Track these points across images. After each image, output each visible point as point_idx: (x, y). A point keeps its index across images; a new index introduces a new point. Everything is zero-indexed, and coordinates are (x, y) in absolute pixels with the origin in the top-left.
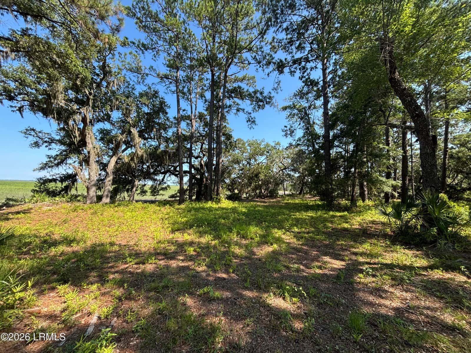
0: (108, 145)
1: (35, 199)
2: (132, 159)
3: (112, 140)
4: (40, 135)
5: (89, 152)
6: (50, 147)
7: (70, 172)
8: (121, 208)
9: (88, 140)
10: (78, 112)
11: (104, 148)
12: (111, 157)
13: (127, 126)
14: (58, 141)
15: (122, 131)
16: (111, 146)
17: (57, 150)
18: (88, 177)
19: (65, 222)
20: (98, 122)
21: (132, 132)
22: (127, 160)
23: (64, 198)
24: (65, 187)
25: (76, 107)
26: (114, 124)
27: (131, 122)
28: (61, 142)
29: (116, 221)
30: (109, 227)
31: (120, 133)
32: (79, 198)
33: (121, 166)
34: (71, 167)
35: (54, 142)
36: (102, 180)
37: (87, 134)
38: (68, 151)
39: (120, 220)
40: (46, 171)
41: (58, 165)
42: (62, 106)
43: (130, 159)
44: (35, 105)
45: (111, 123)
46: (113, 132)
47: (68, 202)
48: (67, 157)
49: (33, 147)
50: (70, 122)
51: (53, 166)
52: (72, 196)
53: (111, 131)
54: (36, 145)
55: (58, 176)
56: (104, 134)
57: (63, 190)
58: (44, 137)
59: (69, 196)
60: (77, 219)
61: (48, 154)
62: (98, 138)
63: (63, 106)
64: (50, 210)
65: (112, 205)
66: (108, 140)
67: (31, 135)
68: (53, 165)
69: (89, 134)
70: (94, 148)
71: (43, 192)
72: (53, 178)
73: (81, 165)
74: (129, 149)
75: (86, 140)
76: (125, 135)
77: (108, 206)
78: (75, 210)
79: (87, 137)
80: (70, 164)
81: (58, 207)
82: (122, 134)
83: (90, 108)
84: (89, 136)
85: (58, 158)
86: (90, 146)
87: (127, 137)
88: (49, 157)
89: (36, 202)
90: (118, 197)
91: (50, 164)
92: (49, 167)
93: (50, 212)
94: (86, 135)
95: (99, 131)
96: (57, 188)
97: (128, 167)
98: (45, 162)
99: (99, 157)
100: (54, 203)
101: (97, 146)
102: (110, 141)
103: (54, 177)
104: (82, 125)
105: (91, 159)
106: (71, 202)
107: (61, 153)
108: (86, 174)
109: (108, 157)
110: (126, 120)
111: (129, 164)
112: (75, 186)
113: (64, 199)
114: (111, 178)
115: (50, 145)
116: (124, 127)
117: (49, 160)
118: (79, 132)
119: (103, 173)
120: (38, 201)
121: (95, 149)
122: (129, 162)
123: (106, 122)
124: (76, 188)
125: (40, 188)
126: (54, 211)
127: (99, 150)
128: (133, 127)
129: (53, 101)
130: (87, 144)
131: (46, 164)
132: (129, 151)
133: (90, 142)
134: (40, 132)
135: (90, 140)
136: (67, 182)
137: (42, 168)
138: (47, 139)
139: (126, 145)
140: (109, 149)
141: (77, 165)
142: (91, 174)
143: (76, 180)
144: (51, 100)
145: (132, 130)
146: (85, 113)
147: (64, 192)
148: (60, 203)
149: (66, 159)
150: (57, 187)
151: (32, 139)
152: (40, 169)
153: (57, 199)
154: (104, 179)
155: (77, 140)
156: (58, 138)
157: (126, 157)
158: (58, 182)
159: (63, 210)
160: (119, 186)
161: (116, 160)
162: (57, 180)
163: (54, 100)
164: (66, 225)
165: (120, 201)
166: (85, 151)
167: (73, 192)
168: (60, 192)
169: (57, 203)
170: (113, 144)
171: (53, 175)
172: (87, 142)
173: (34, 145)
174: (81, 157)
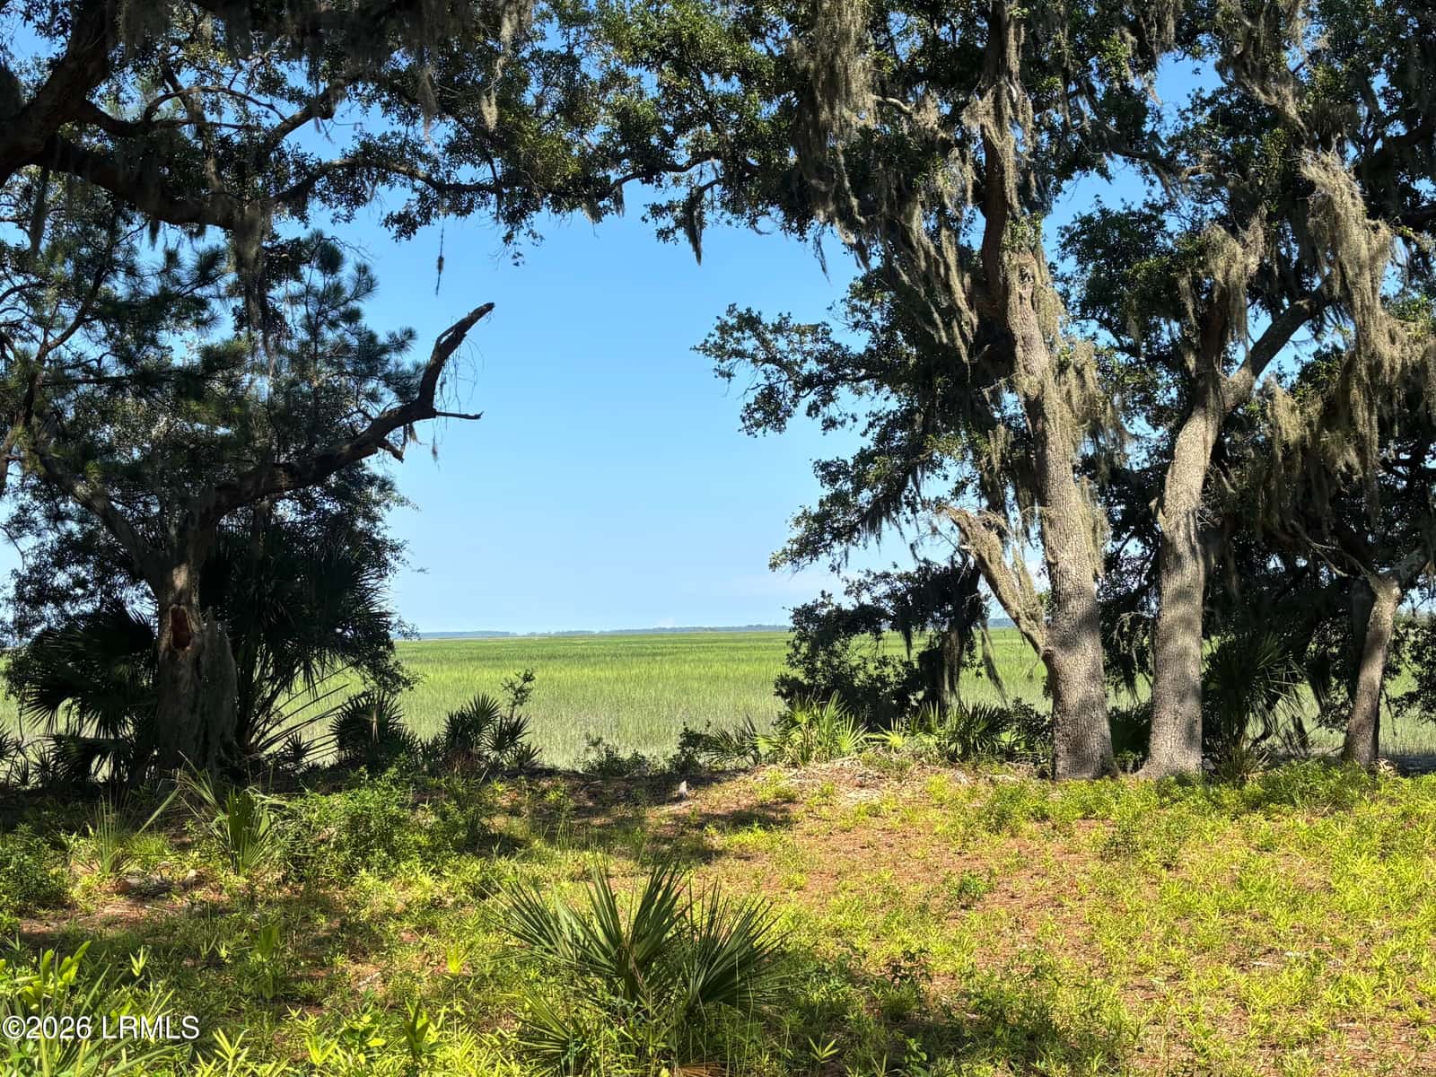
0: (1146, 330)
1: (797, 736)
2: (1335, 413)
3: (1172, 285)
4: (782, 343)
5: (1034, 407)
6: (831, 410)
7: (941, 554)
8: (1298, 821)
9: (1023, 321)
10: (946, 146)
11: (1122, 358)
12: (1176, 418)
13: (1269, 144)
14: (859, 362)
15: (1232, 203)
16: (1169, 331)
17: (863, 423)
18: (1043, 585)
19: (966, 896)
20: (1065, 173)
21: (1311, 186)
22: (1290, 423)
23: (929, 731)
24: (922, 656)
25: (932, 113)
26: (1171, 157)
27: (1291, 110)
28: (878, 367)
29: (1282, 919)
30: (1241, 964)
31: (1221, 220)
32: (1006, 738)
33: (1259, 482)
34: (944, 524)
35: (844, 378)
36: (1131, 601)
37: (1014, 278)
38: (918, 418)
39: (1311, 917)
40: (824, 559)
41: (873, 518)
42: (865, 132)
43: (1315, 409)
44: (748, 167)
45: (1153, 157)
46: (1172, 224)
47: (952, 758)
48: (915, 459)
49: (758, 425)
50: (915, 225)
51: (853, 529)
52: (971, 718)
53: (1152, 217)
54: (769, 410)
55: (882, 589)
56: (1110, 252)
57: (913, 680)
58: (799, 357)
59: (952, 721)
60: (1022, 883)
61: (827, 458)
62: (1076, 292)
63: (872, 125)
64: (875, 812)
65: (1229, 795)
66: (1142, 296)
67: (740, 354)
68: (854, 518)
69: (1023, 276)
70: (1062, 367)
71: (826, 695)
72: (862, 607)
73: (997, 505)
74: (1303, 333)
75: (1010, 318)
76: (1256, 232)
77: (1197, 797)
78: (1000, 821)
79: (1014, 299)
80: (939, 505)
81: (907, 794)
82: (1234, 223)
83: (1016, 91)
84: (1027, 293)
85: (873, 470)
86: (1036, 361)
87: (1272, 238)
88: (830, 472)
89: (806, 759)
90: (1254, 728)
91: (841, 519)
92: (837, 535)
93: (877, 823)
94: (1006, 290)
95: (1071, 240)
96: (889, 670)
97: (1306, 479)
98: (816, 509)
99: (1094, 433)
100: (885, 769)
101: (1082, 355)
102: (1161, 298)
103: (866, 599)
104: (981, 222)
105: (1053, 455)
106: (968, 765)
107: (882, 438)
108: (1034, 560)
109: (1155, 422)
110: (1253, 104)
111: (1310, 454)
112: (978, 652)
113: (931, 741)
114: (1191, 572)
115: (828, 399)
116: (1239, 161)
117: (827, 491)
118: (967, 280)
119: (1134, 548)
120: (809, 750)
121: (1071, 373)
122: (1316, 436)
123: (1116, 164)
124: (988, 661)
125: (811, 672)
126: (894, 821)
127: (1092, 374)
128: (1313, 146)
129: (824, 115)
130: (1019, 351)
131: (822, 518)
132: (1299, 349)
133: (1037, 334)
134: (778, 329)
135: (1033, 318)
136: (930, 630)
137: (808, 547)
138: (811, 366)
139: (1272, 305)
140: (1152, 360)
141: (972, 503)
142: (1065, 559)
143: (976, 612)
144: (816, 110)
145: (1311, 171)
146: (993, 131)
147: (920, 695)
148: (913, 767)
149: (910, 470)
150: (884, 662)
151: (749, 379)
152: (800, 554)
153: (895, 739)
154: (1142, 590)
155: (963, 336)
156: (858, 343)
157: (1283, 402)
158: (885, 627)
159: (934, 814)
160: (1254, 642)
161: (1211, 438)
162: (881, 613)
163: (832, 109)
164: (974, 916)
165: (1274, 760)
166: (1012, 403)
167: (972, 692)
168: (902, 695)
169: (902, 768)
170: (1179, 314)
171: (862, 586)
172: (1018, 333)
173: (758, 415)
174: (996, 446)
